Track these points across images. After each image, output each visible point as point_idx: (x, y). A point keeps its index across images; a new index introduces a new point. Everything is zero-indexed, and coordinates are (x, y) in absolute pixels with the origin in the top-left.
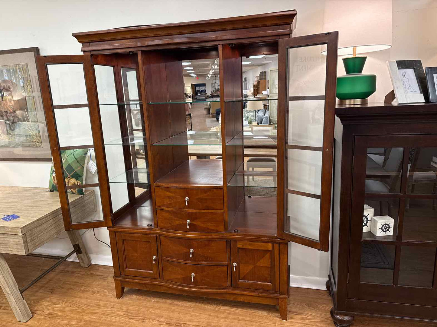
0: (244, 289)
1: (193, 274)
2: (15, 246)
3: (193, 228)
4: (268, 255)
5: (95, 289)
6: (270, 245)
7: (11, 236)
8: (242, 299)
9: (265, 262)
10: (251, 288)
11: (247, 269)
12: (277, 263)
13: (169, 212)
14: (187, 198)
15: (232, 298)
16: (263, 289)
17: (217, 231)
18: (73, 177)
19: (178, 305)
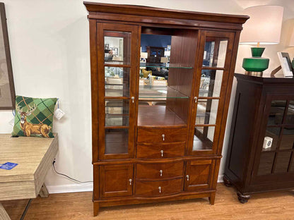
0: (191, 191)
1: (160, 188)
2: (24, 192)
3: (166, 156)
4: (208, 167)
5: (69, 214)
6: (211, 161)
7: (21, 183)
8: (188, 198)
9: (205, 172)
10: (195, 189)
11: (195, 177)
12: (213, 171)
13: (148, 146)
14: (163, 135)
15: (183, 198)
16: (203, 189)
17: (180, 156)
18: (44, 123)
19: (143, 211)
